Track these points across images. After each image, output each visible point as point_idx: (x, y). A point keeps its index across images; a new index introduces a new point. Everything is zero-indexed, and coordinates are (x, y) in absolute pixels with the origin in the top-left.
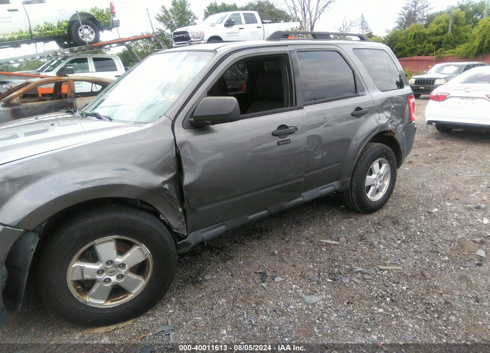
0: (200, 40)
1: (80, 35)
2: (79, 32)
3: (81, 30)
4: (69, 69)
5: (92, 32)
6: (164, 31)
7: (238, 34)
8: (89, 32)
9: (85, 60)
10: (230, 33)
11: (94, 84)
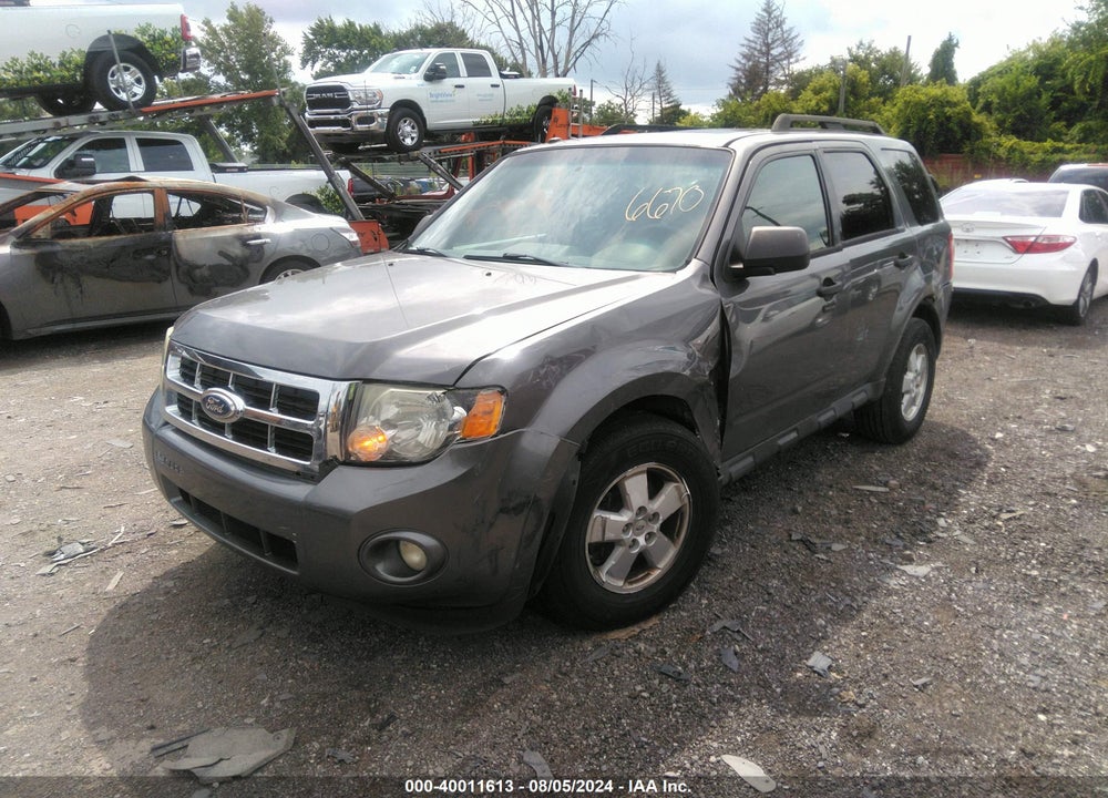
0: (373, 109)
1: (112, 86)
2: (110, 78)
3: (113, 75)
4: (85, 162)
5: (138, 81)
6: (208, 78)
7: (452, 98)
8: (132, 80)
9: (120, 144)
10: (437, 96)
11: (184, 200)
